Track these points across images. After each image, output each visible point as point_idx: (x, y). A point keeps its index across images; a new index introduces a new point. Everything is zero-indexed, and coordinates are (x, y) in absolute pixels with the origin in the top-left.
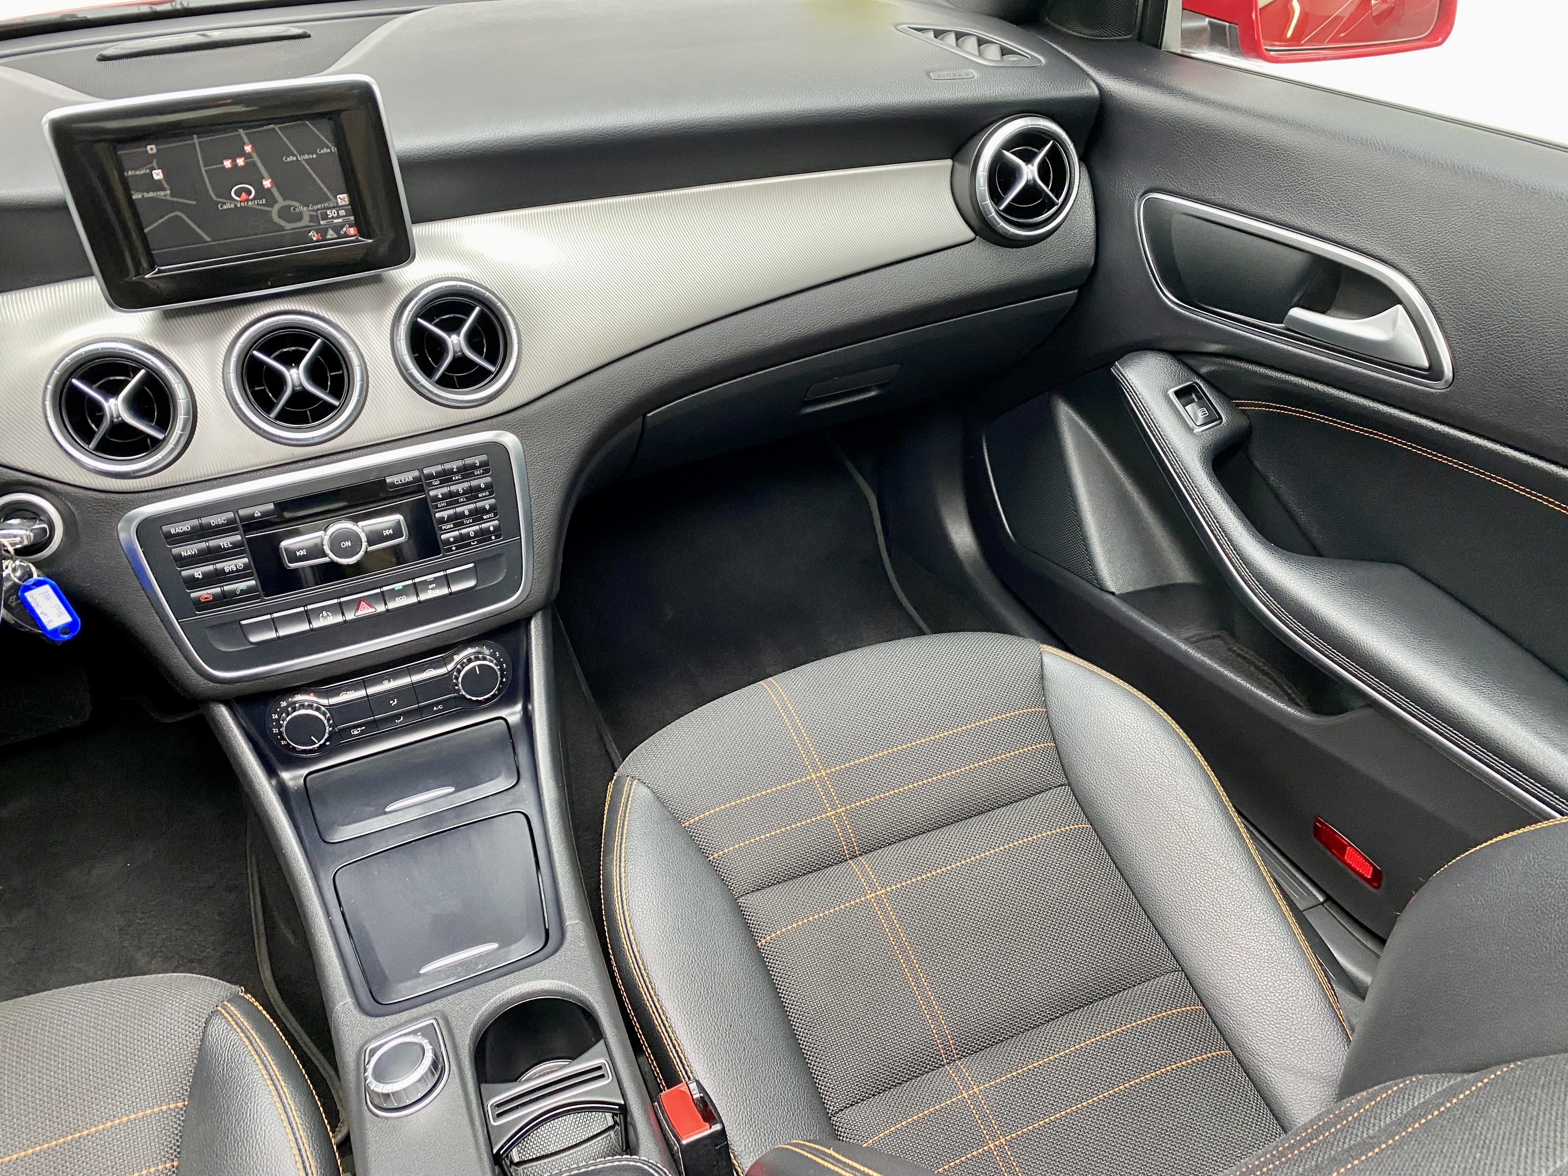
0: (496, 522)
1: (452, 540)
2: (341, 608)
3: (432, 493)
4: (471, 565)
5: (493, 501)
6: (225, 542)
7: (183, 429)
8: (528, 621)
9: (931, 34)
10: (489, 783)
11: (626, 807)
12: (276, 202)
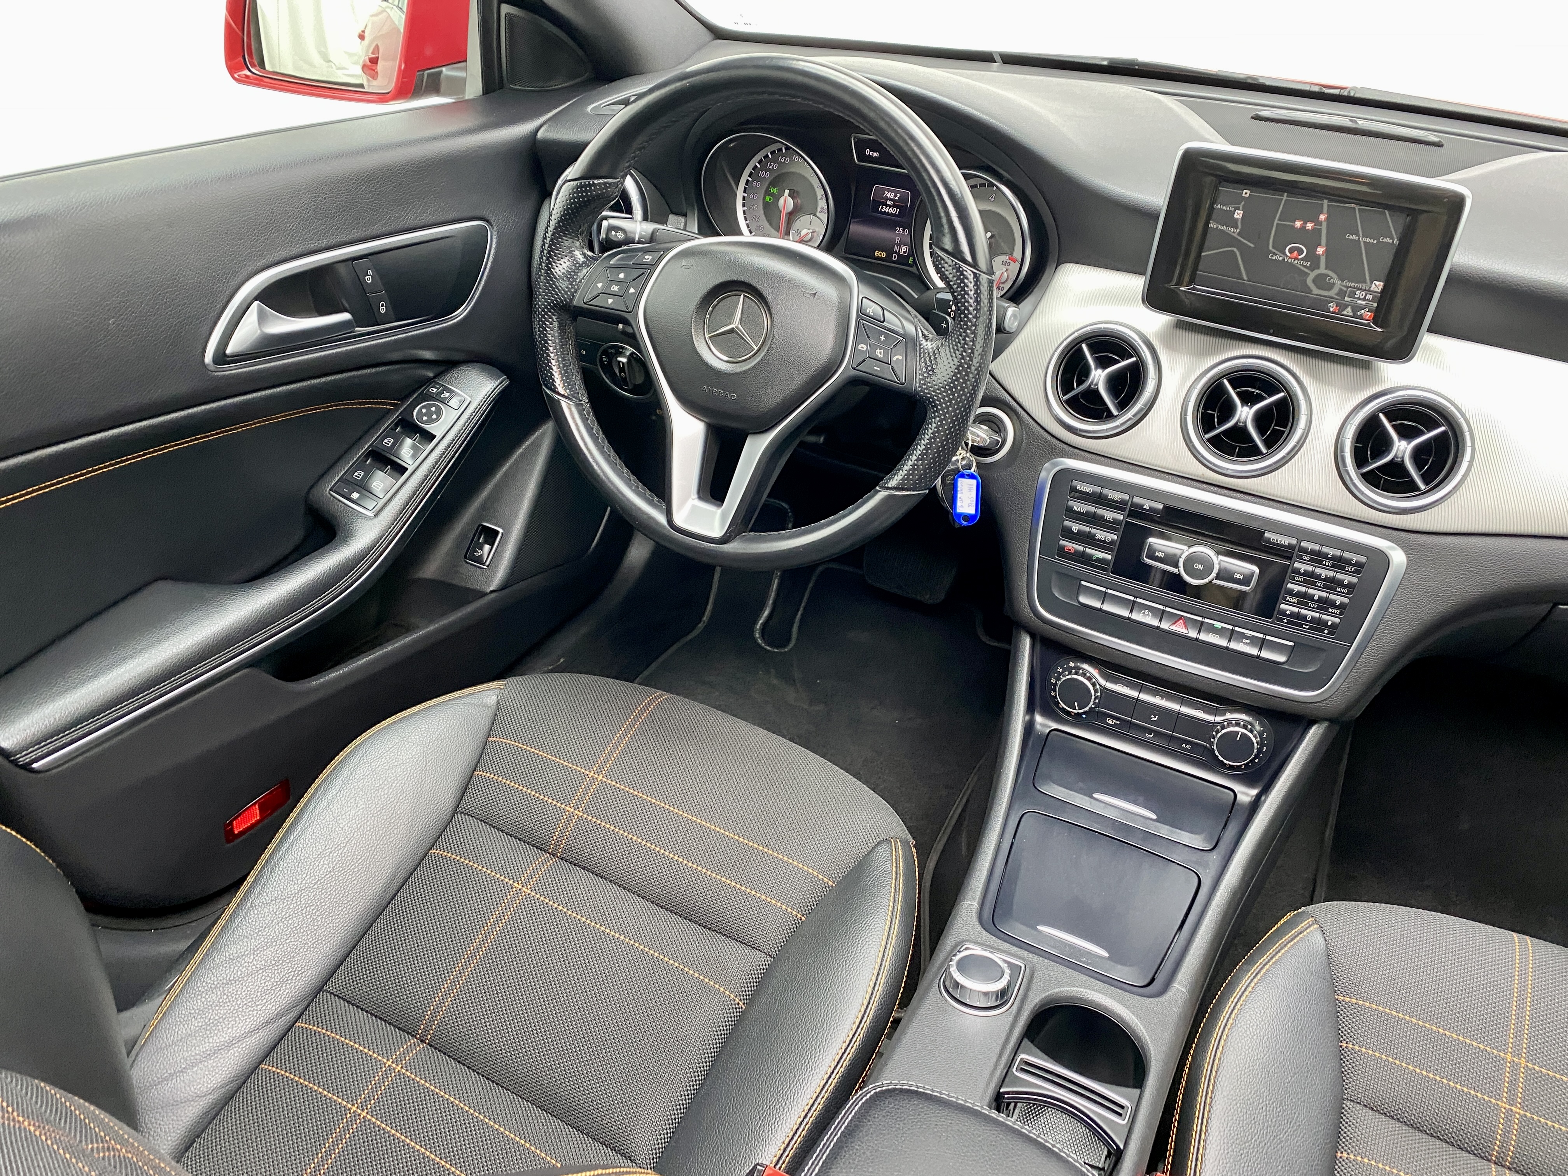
0: (1337, 620)
1: (1288, 612)
2: (1162, 615)
3: (1297, 565)
4: (1292, 644)
5: (1346, 600)
6: (1109, 515)
7: (1134, 416)
8: (1311, 723)
10: (1188, 834)
11: (1293, 939)
12: (1318, 268)
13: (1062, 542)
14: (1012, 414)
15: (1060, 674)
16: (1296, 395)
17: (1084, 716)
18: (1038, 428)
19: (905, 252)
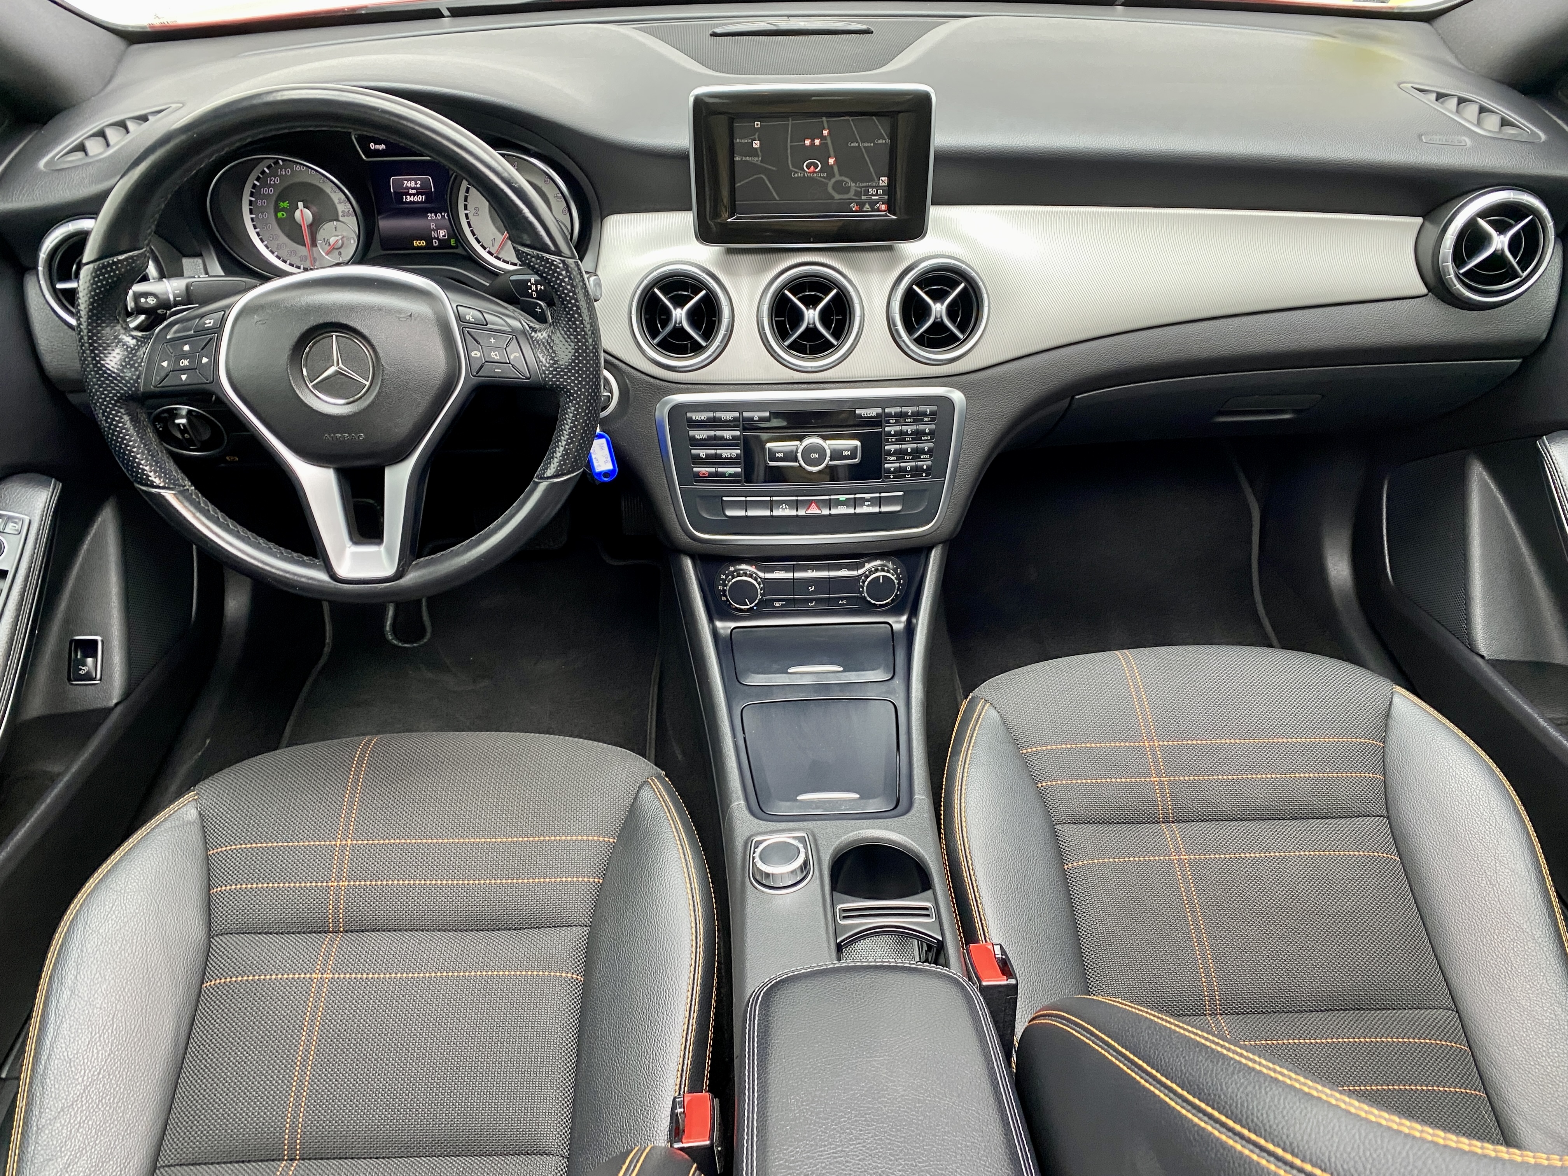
0: (930, 463)
1: (892, 469)
2: (797, 505)
3: (887, 429)
4: (902, 493)
5: (932, 445)
6: (728, 434)
7: (721, 342)
8: (929, 549)
9: (1433, 96)
10: (870, 672)
11: (977, 722)
12: (834, 176)
13: (695, 469)
14: (613, 369)
15: (724, 580)
16: (846, 288)
17: (755, 608)
18: (639, 374)
19: (444, 236)
